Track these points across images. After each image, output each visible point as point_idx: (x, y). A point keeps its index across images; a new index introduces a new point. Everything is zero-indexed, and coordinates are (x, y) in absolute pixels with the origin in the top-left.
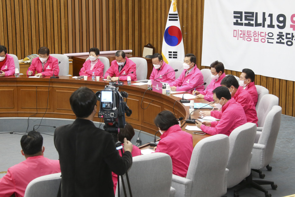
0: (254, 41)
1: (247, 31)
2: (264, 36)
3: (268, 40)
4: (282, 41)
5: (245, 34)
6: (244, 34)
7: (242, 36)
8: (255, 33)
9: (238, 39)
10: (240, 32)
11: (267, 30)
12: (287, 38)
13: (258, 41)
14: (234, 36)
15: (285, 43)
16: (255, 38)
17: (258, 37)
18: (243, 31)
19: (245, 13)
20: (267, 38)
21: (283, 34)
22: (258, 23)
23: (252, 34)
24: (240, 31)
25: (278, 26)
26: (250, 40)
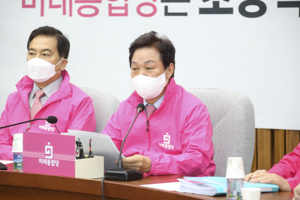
0: (111, 14)
3: (166, 8)
4: (223, 4)
7: (57, 2)
9: (42, 14)
13: (126, 14)
15: (236, 11)
16: (114, 4)
26: (92, 11)
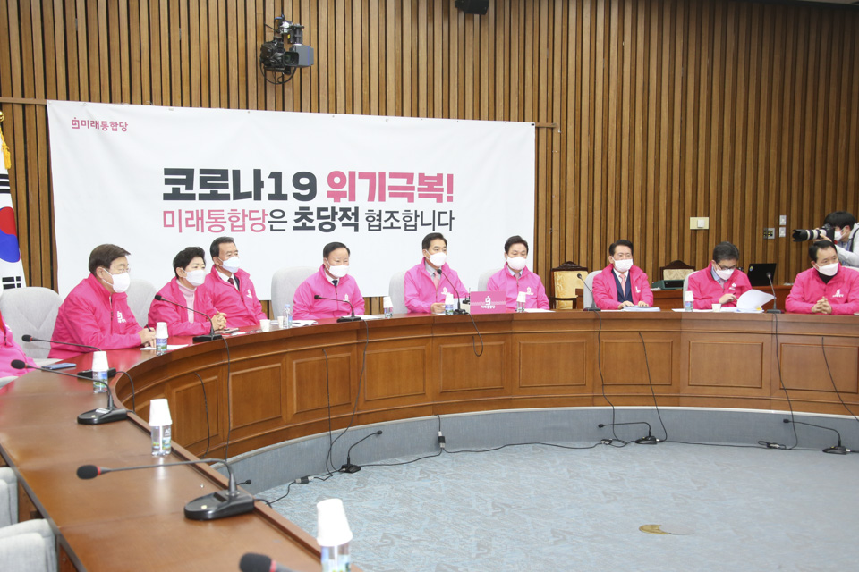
0: (232, 231)
1: (209, 211)
2: (260, 219)
3: (272, 226)
4: (308, 224)
5: (202, 219)
6: (198, 219)
7: (190, 222)
8: (234, 213)
9: (180, 231)
10: (189, 215)
11: (266, 204)
12: (319, 217)
13: (244, 230)
14: (165, 225)
15: (317, 228)
16: (235, 224)
17: (244, 221)
18: (197, 211)
19: (202, 171)
20: (269, 222)
21: (311, 211)
22: (242, 191)
23: (226, 217)
24: (187, 212)
25: (297, 196)
26: (220, 229)
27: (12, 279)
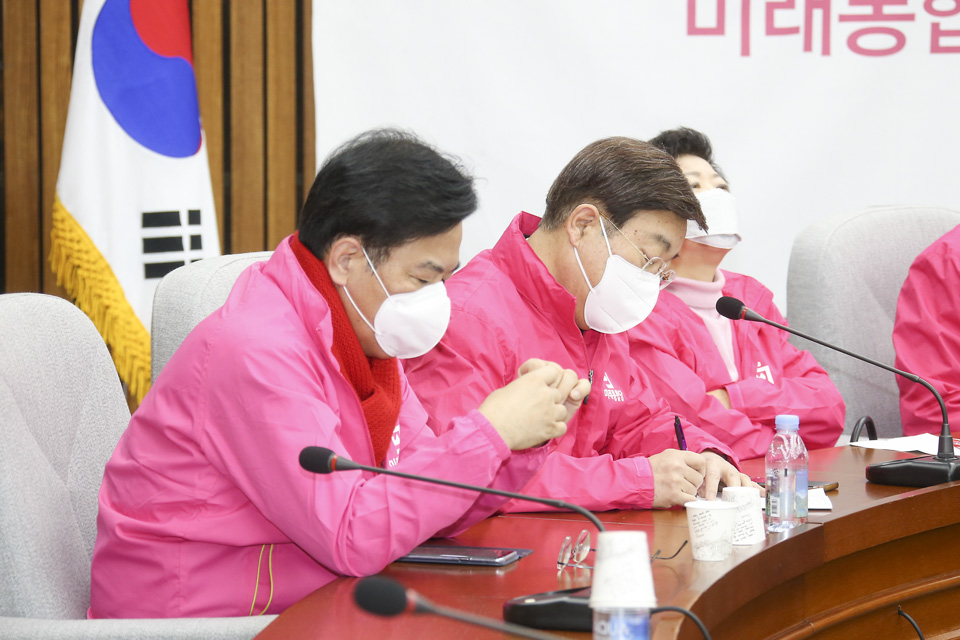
0: (936, 48)
5: (826, 5)
6: (810, 5)
9: (745, 50)
14: (693, 30)
16: (947, 23)
26: (890, 41)
27: (171, 219)
